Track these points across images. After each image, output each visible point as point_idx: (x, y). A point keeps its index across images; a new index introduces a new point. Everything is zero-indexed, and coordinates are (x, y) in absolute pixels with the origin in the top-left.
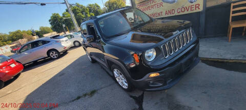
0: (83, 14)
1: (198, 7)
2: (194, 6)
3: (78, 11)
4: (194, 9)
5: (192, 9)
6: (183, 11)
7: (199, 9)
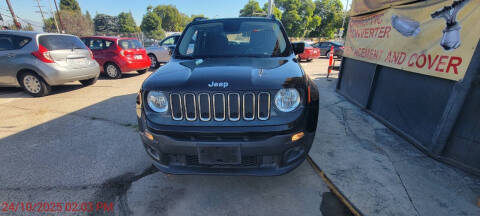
0: (299, 14)
1: (455, 66)
2: (447, 61)
3: (294, 6)
4: (445, 67)
5: (441, 67)
6: (421, 64)
7: (456, 72)
